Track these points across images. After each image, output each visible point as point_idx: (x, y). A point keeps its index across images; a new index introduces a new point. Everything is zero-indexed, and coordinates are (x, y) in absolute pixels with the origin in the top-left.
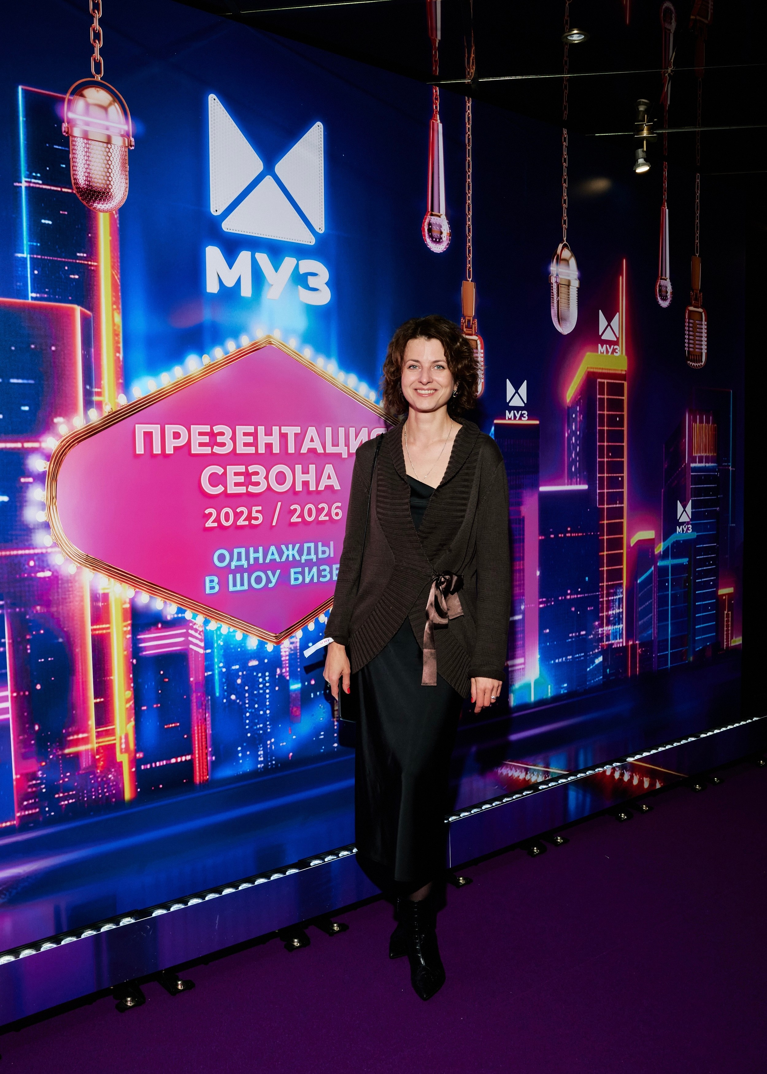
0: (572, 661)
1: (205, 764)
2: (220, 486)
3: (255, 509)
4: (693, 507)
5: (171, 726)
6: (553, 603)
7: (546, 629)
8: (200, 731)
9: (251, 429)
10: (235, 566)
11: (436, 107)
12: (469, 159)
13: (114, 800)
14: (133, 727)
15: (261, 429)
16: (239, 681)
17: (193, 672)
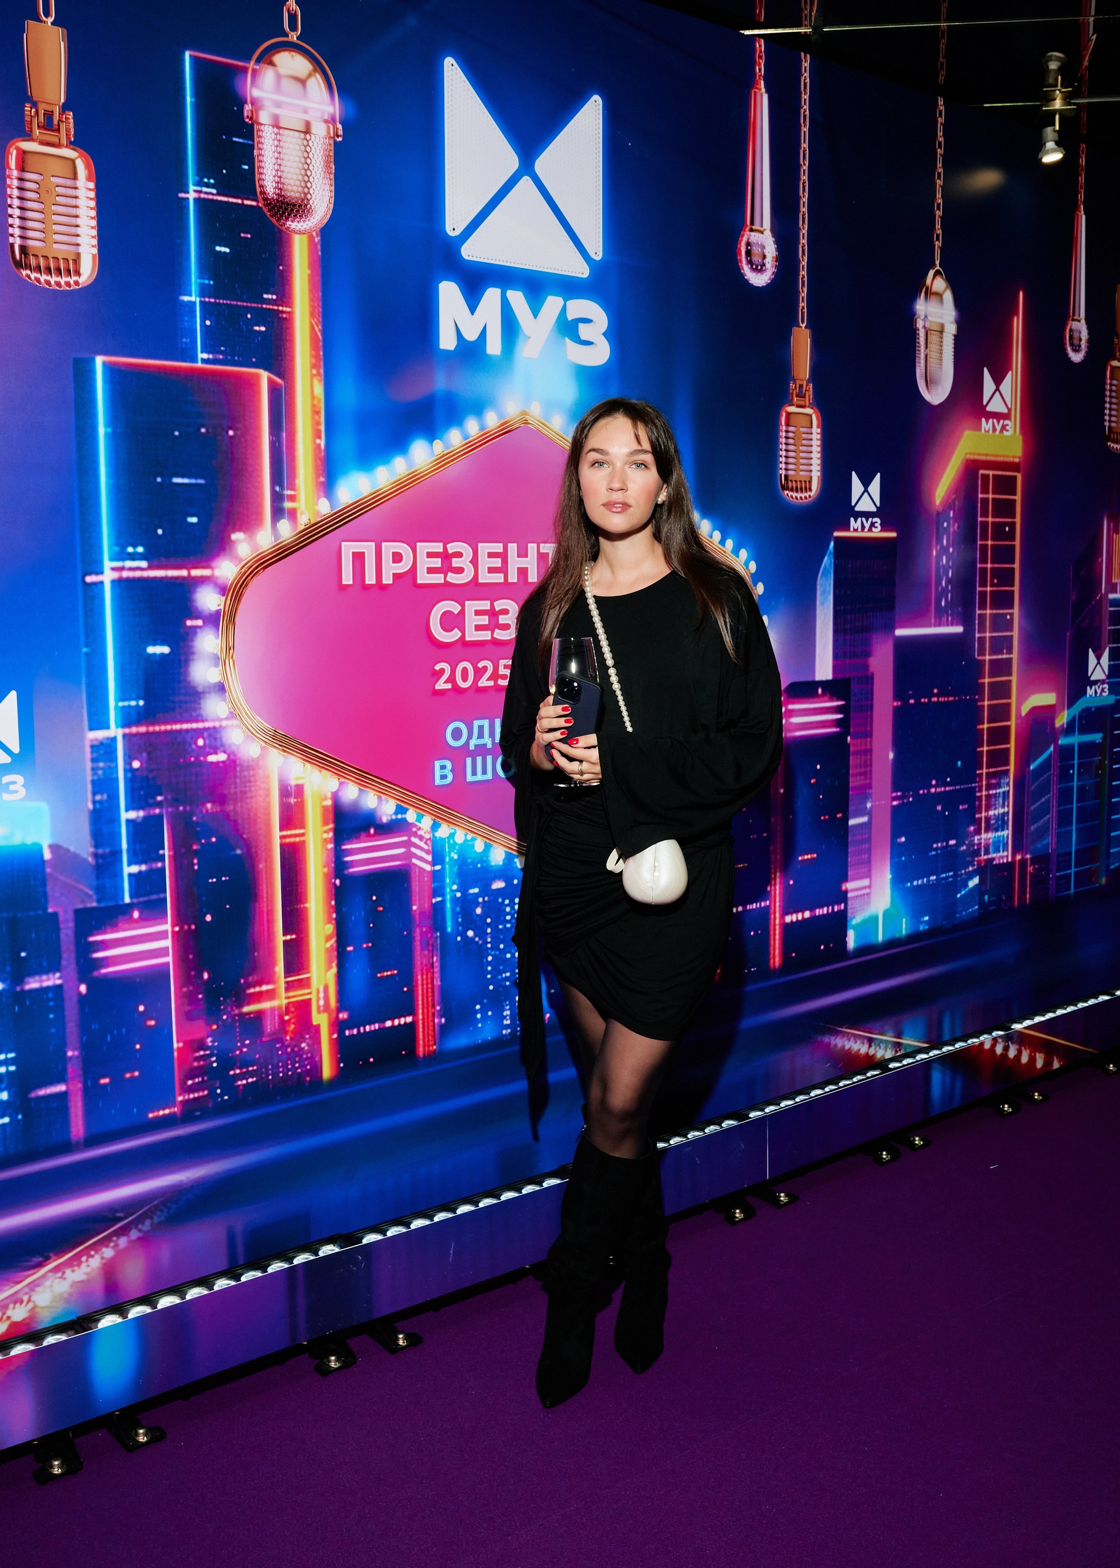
0: (935, 884)
1: (431, 1028)
2: (456, 630)
3: (502, 662)
4: (1110, 659)
5: (385, 974)
6: (911, 799)
7: (900, 837)
8: (425, 982)
9: (498, 547)
10: (476, 746)
11: (760, 70)
12: (805, 145)
13: (308, 1079)
14: (335, 975)
15: (513, 547)
16: (479, 911)
17: (416, 897)
